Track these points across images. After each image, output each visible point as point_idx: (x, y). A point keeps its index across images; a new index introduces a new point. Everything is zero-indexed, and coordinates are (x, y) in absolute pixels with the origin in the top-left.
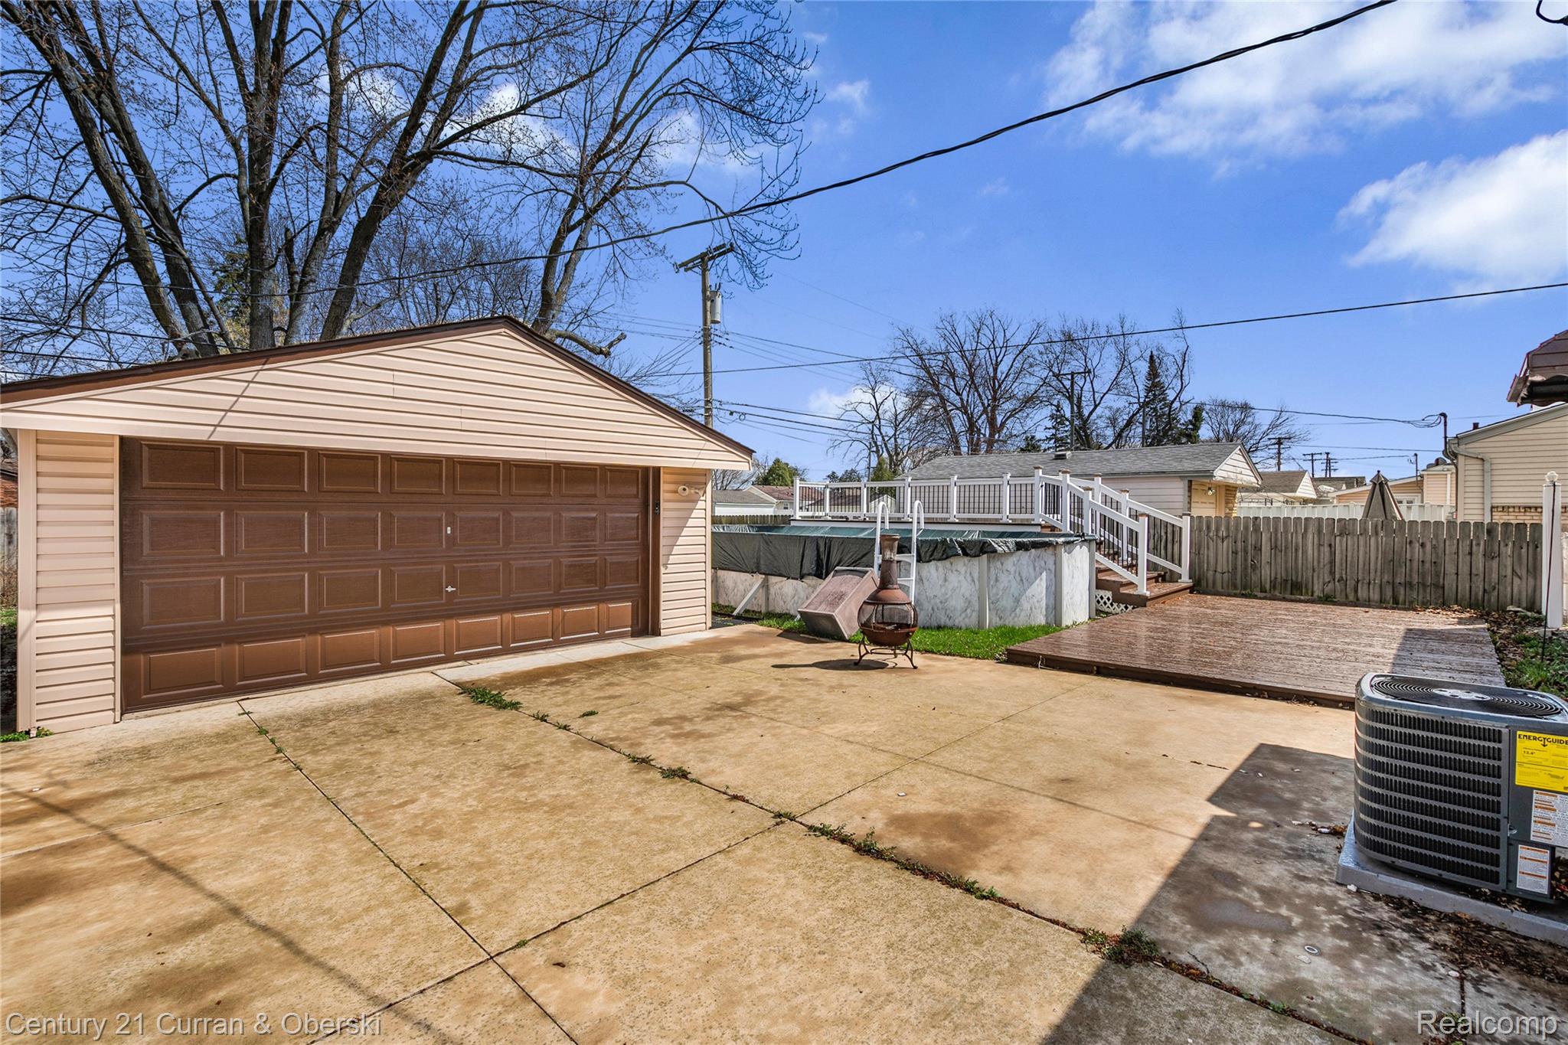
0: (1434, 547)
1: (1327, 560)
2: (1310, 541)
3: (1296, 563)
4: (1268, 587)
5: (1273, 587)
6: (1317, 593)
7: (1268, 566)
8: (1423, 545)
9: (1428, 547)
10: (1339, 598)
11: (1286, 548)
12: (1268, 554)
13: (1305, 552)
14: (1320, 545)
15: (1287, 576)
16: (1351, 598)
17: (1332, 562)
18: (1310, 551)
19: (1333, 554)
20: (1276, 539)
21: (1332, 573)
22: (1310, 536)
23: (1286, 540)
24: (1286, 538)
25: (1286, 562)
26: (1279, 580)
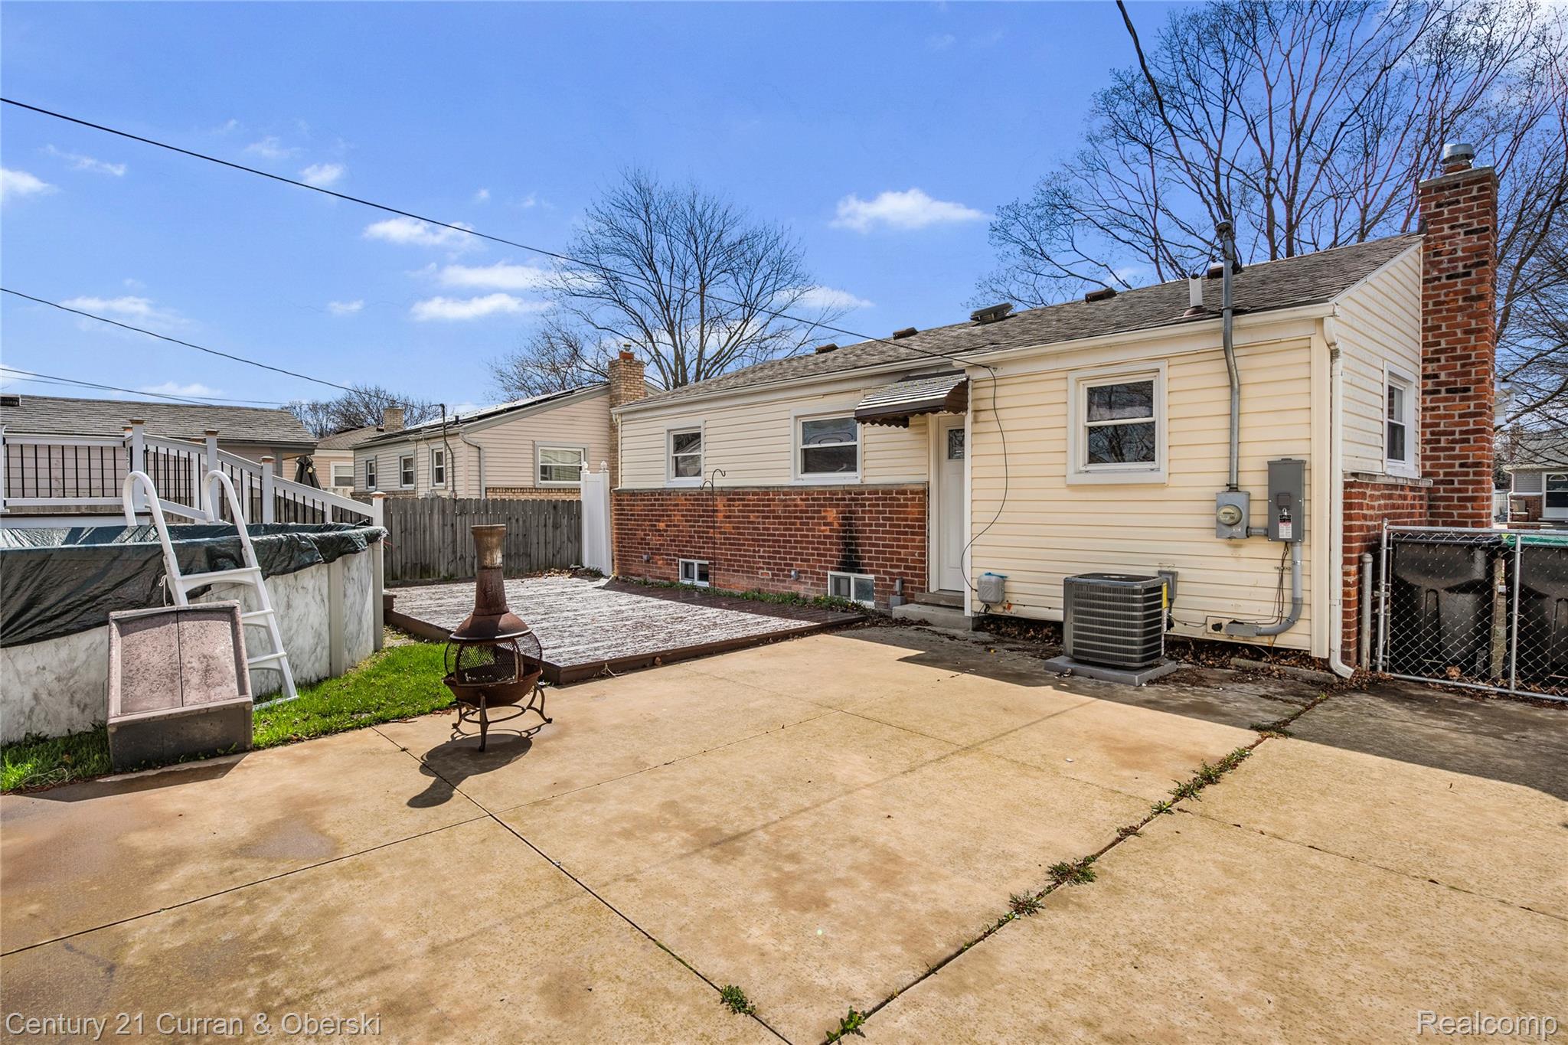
0: (524, 522)
1: (450, 540)
2: (436, 521)
3: (424, 545)
4: (399, 573)
5: (404, 573)
6: (443, 573)
7: (398, 552)
8: (517, 520)
9: (521, 522)
10: (461, 575)
11: (415, 530)
12: (398, 538)
13: (432, 533)
14: (444, 525)
15: (416, 559)
16: (470, 574)
17: (454, 541)
18: (436, 532)
19: (454, 533)
20: (406, 521)
21: (454, 552)
22: (436, 517)
23: (415, 523)
24: (415, 519)
25: (415, 546)
26: (409, 565)
